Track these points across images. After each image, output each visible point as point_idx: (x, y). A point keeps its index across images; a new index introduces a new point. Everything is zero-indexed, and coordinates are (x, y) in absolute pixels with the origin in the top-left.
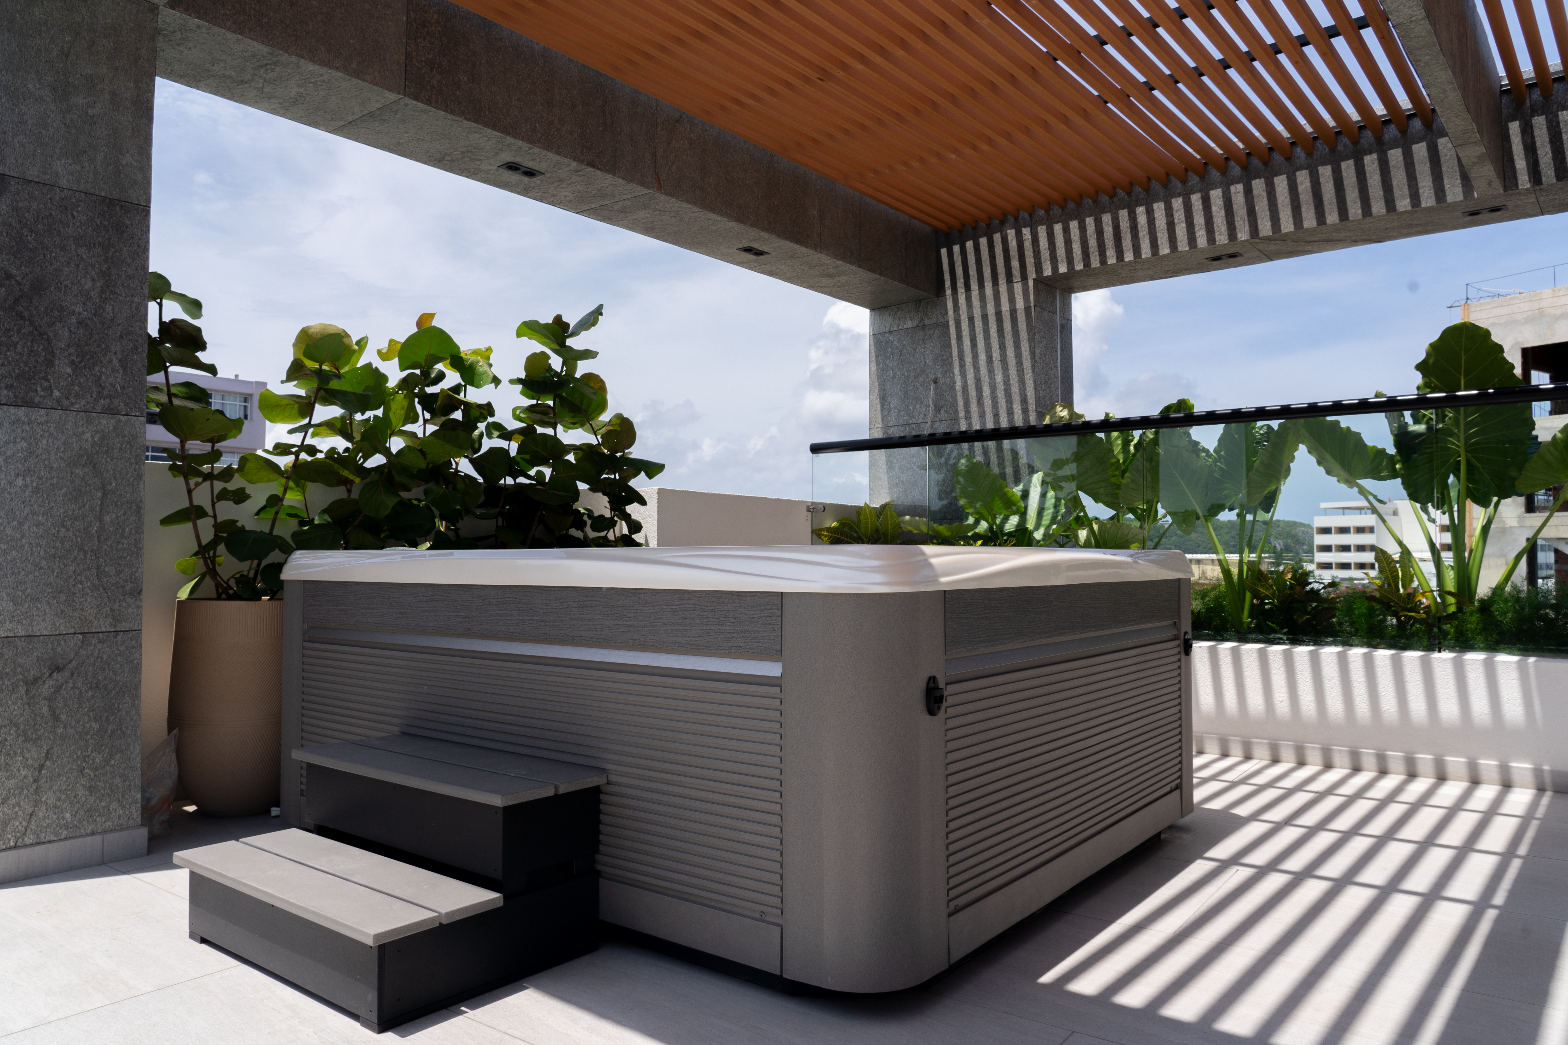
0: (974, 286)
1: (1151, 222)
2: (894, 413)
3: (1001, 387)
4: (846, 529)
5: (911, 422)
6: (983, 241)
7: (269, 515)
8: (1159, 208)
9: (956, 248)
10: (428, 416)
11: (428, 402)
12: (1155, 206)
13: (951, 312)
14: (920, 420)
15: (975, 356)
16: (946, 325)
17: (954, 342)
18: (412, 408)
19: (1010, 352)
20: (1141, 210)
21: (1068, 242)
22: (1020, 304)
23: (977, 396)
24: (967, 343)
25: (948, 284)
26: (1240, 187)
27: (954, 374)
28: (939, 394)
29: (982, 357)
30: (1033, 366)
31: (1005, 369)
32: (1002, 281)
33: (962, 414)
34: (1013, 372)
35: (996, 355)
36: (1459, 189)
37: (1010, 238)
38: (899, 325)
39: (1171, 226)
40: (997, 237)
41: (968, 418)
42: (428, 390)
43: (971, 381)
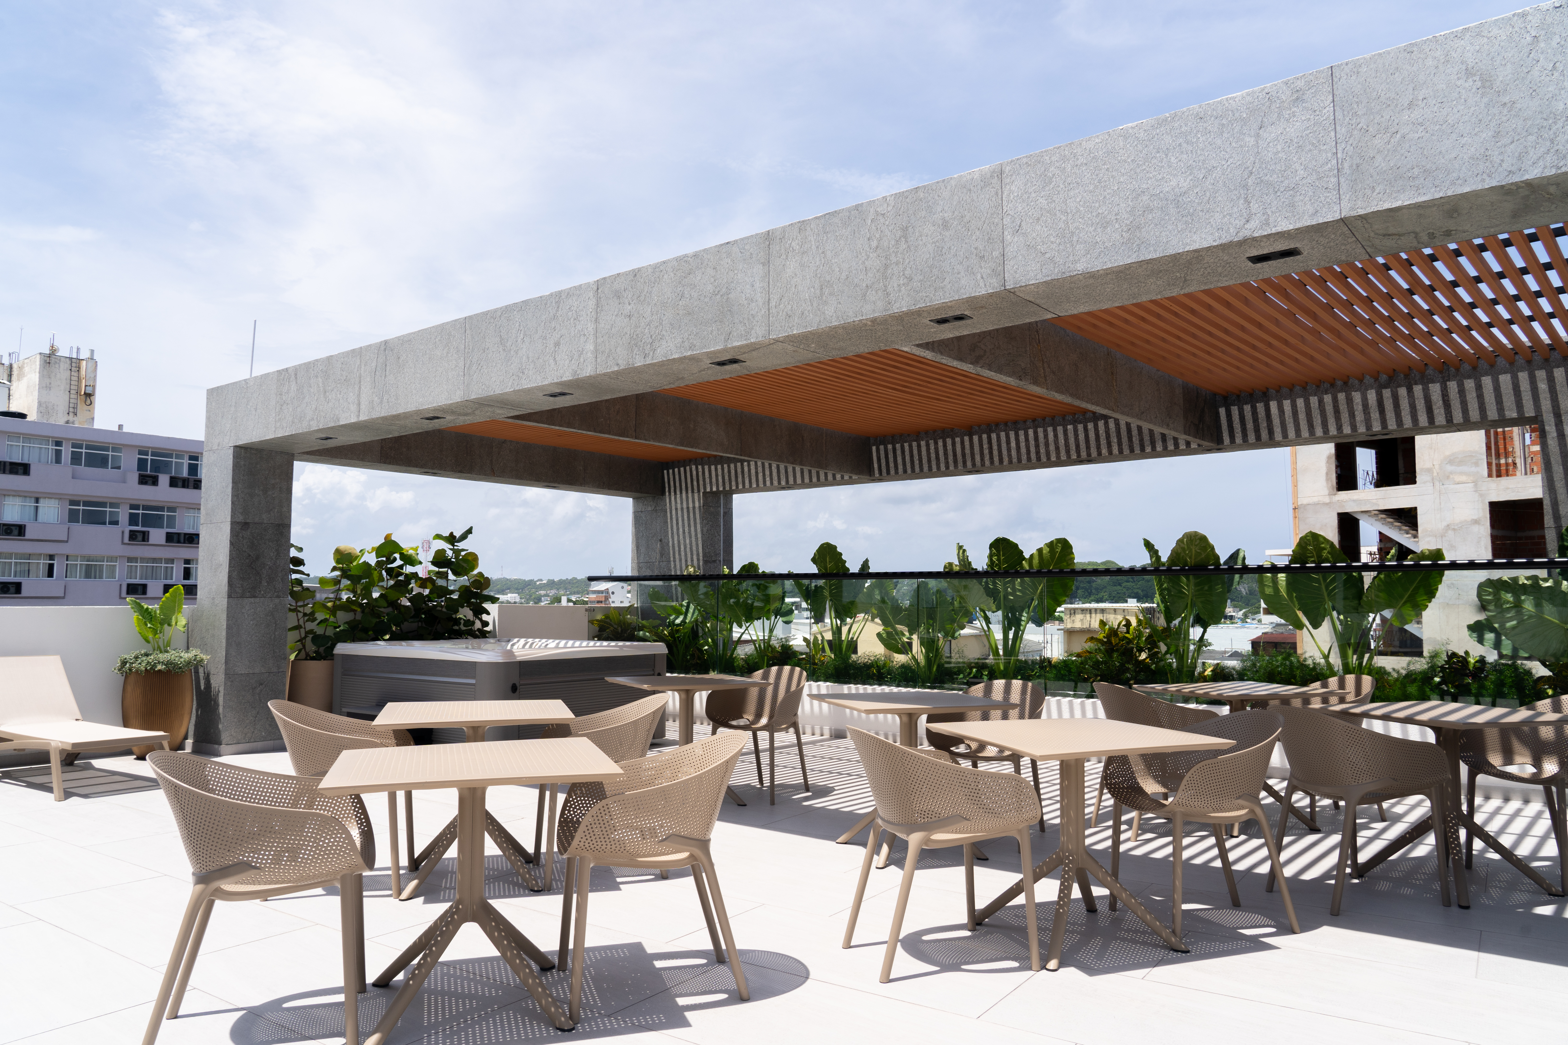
0: (678, 492)
1: (749, 470)
2: (642, 556)
3: (688, 546)
4: (608, 620)
5: (649, 561)
6: (682, 470)
7: (324, 625)
8: (753, 464)
10: (389, 577)
11: (390, 571)
13: (668, 505)
14: (653, 561)
15: (678, 529)
16: (666, 512)
17: (669, 520)
18: (381, 574)
19: (692, 529)
21: (717, 476)
22: (697, 505)
23: (678, 550)
24: (674, 522)
27: (669, 539)
28: (662, 548)
29: (681, 530)
30: (702, 537)
31: (690, 537)
32: (690, 492)
33: (672, 559)
34: (693, 539)
35: (687, 529)
37: (693, 470)
38: (645, 510)
39: (757, 473)
40: (688, 468)
41: (675, 561)
42: (388, 566)
43: (676, 542)
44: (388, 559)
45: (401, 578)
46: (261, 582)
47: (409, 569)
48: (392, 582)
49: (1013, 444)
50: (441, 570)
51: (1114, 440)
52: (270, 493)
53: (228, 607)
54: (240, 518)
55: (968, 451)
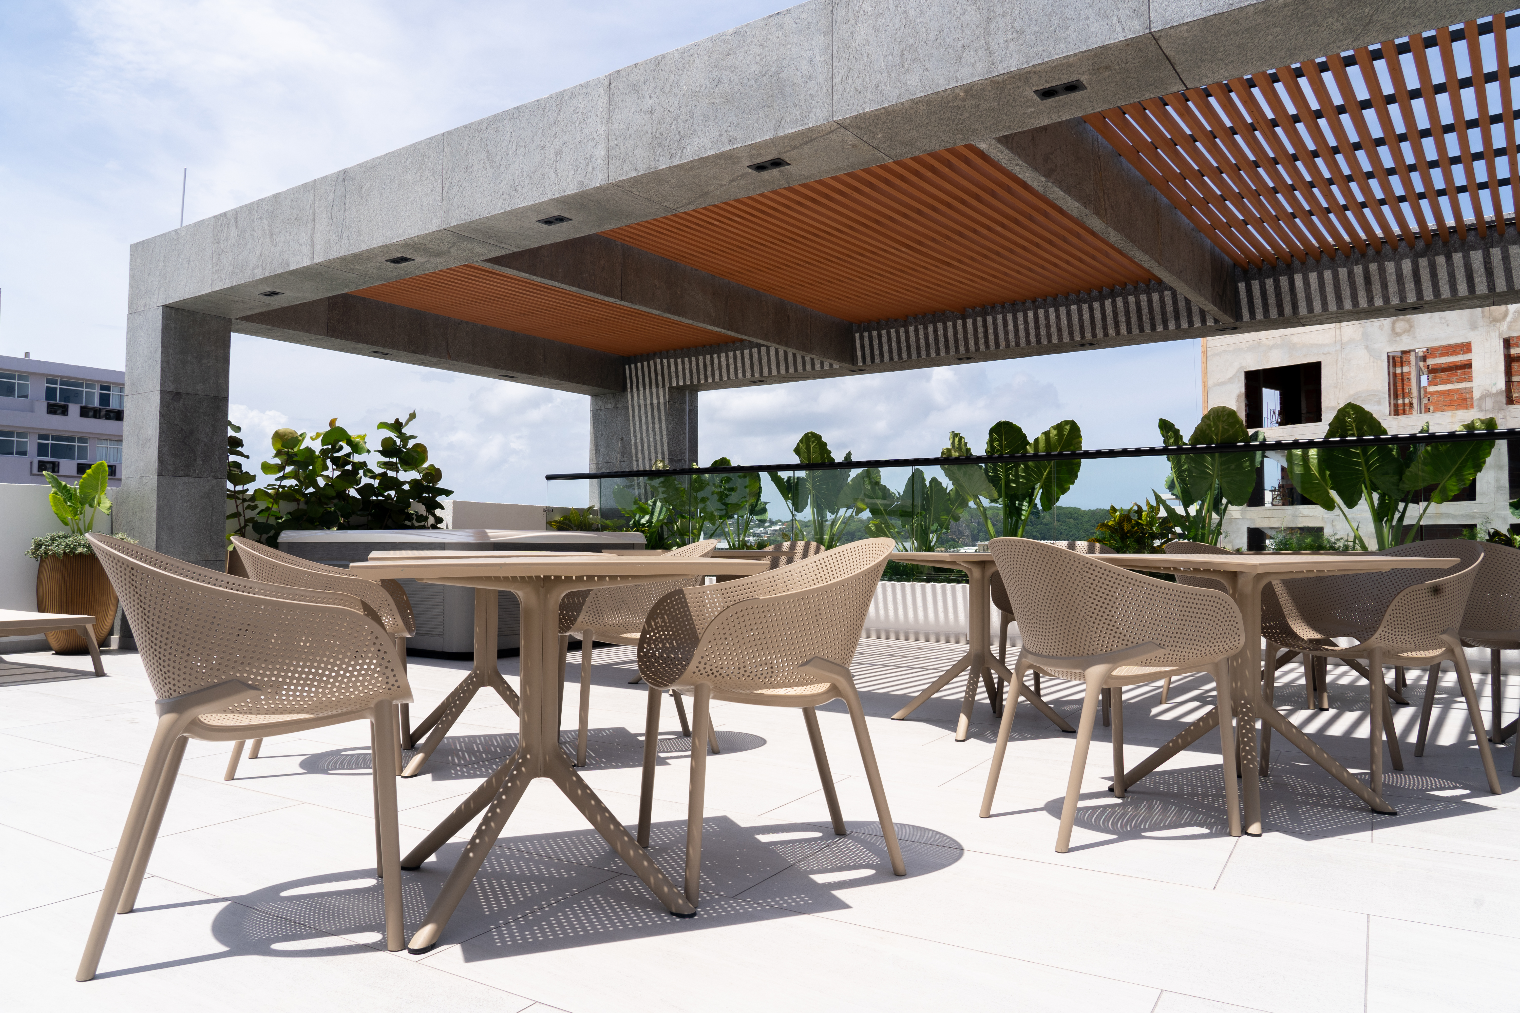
0: (641, 388)
1: (720, 363)
2: (602, 456)
3: (652, 445)
4: (567, 522)
5: (610, 461)
6: (645, 364)
7: (266, 514)
8: (723, 355)
9: (633, 366)
10: (335, 467)
13: (630, 401)
14: (614, 461)
15: (641, 427)
16: (628, 409)
17: (631, 418)
18: (326, 463)
19: (657, 426)
20: (715, 356)
21: (684, 369)
22: (662, 400)
23: (642, 452)
24: (637, 419)
25: (629, 385)
26: (756, 350)
27: (631, 437)
28: (624, 447)
29: (644, 428)
30: (667, 434)
31: (655, 435)
32: (654, 387)
33: (634, 458)
34: (658, 437)
35: (650, 427)
37: (657, 363)
38: (605, 407)
39: (728, 365)
40: (652, 362)
41: (637, 461)
42: (335, 455)
43: (639, 440)
44: (333, 447)
45: (349, 467)
46: (195, 461)
47: (357, 458)
48: (337, 473)
49: (1011, 327)
50: (391, 460)
51: (1122, 319)
52: (205, 361)
53: (158, 486)
54: (171, 388)
55: (960, 335)
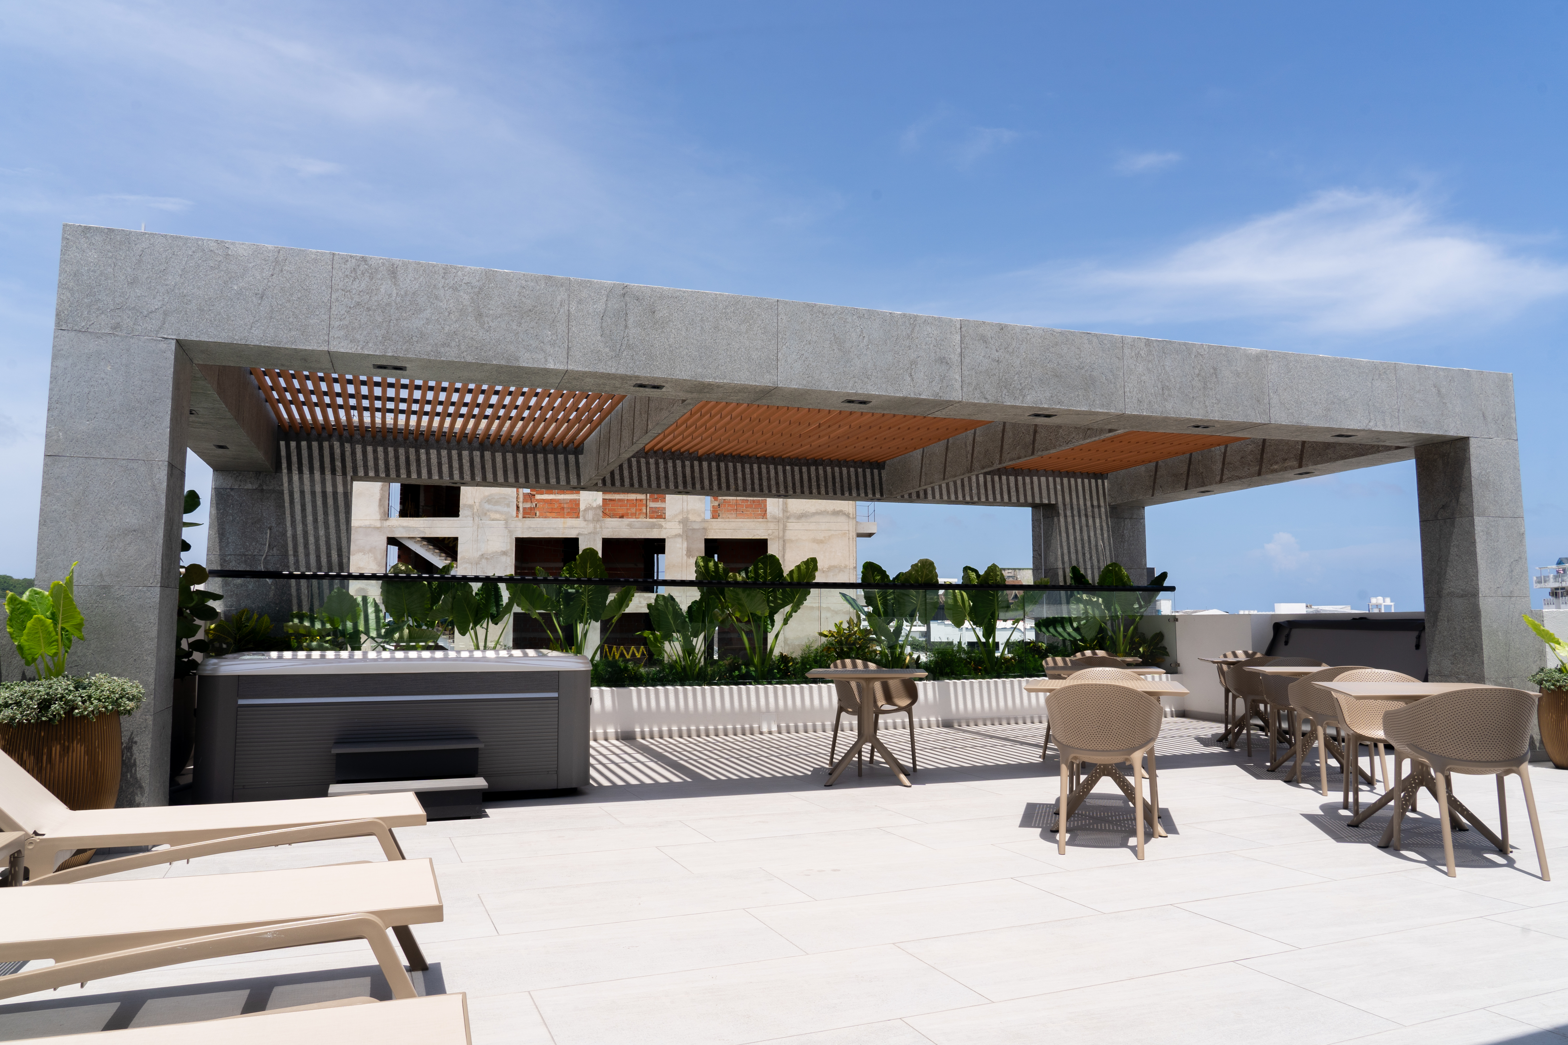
0: (306, 472)
2: (230, 544)
5: (247, 553)
6: (315, 444)
9: (293, 443)
12: (431, 451)
13: (286, 485)
14: (255, 553)
16: (282, 493)
19: (331, 518)
21: (376, 459)
22: (340, 489)
23: (304, 543)
24: (298, 508)
26: (478, 453)
27: (286, 525)
28: (273, 538)
29: (310, 518)
32: (328, 473)
33: (291, 552)
34: (332, 531)
35: (321, 518)
36: (576, 480)
37: (335, 447)
38: (240, 486)
40: (326, 444)
41: (296, 556)
